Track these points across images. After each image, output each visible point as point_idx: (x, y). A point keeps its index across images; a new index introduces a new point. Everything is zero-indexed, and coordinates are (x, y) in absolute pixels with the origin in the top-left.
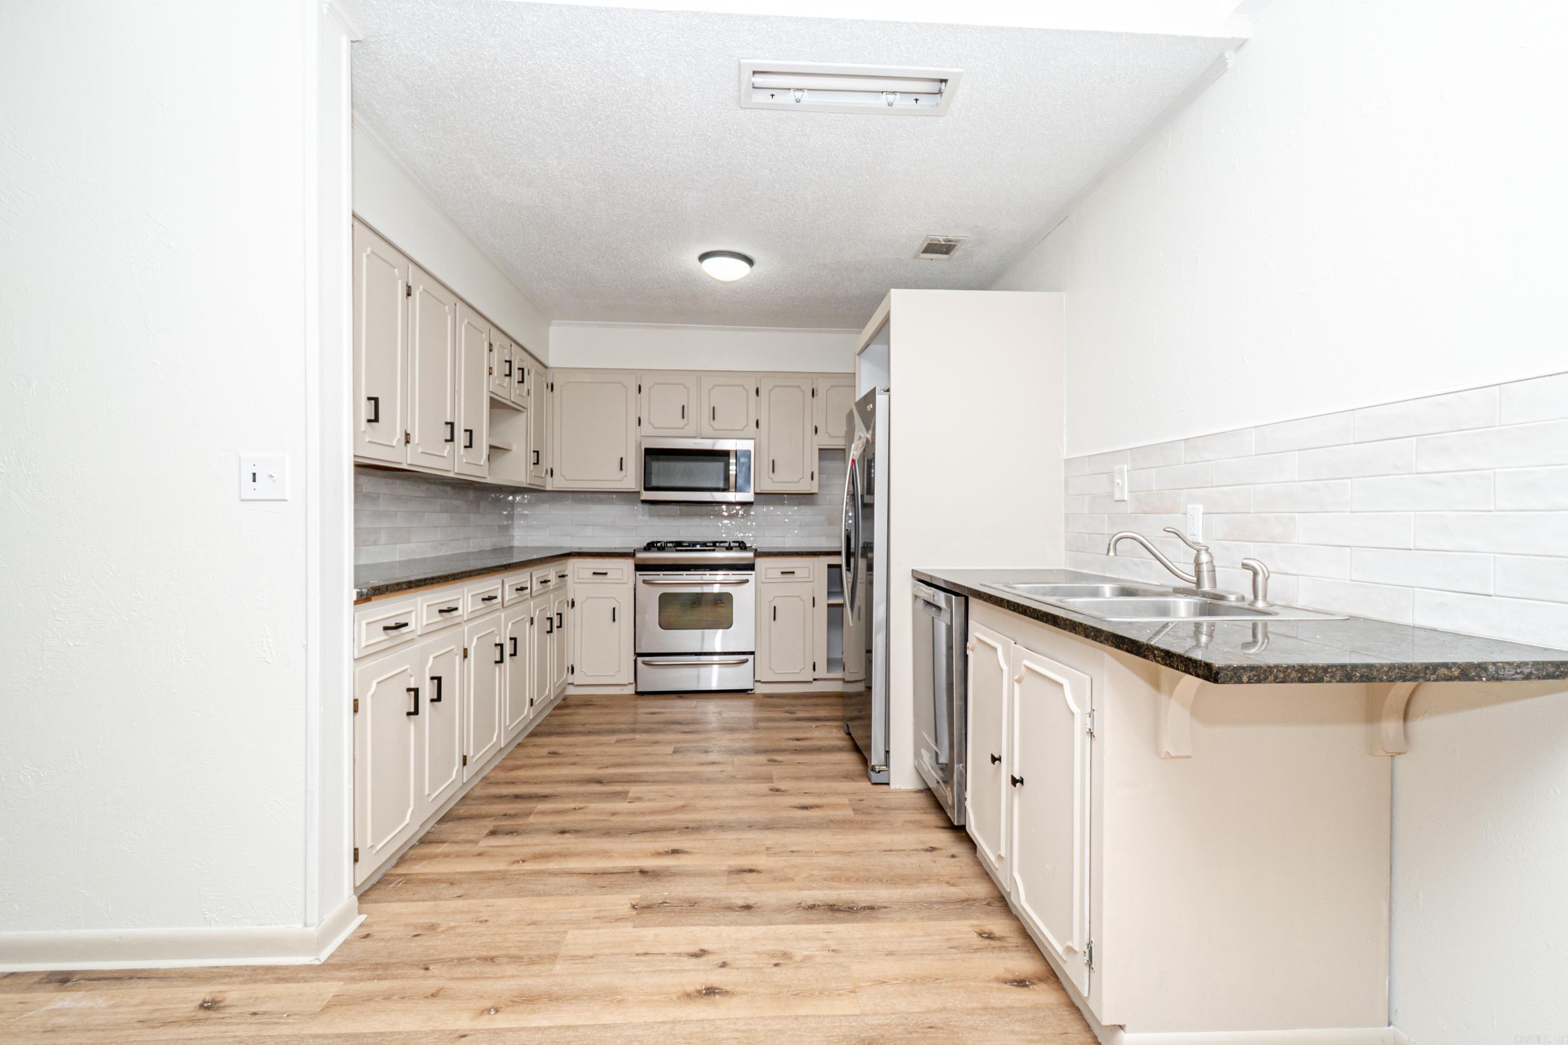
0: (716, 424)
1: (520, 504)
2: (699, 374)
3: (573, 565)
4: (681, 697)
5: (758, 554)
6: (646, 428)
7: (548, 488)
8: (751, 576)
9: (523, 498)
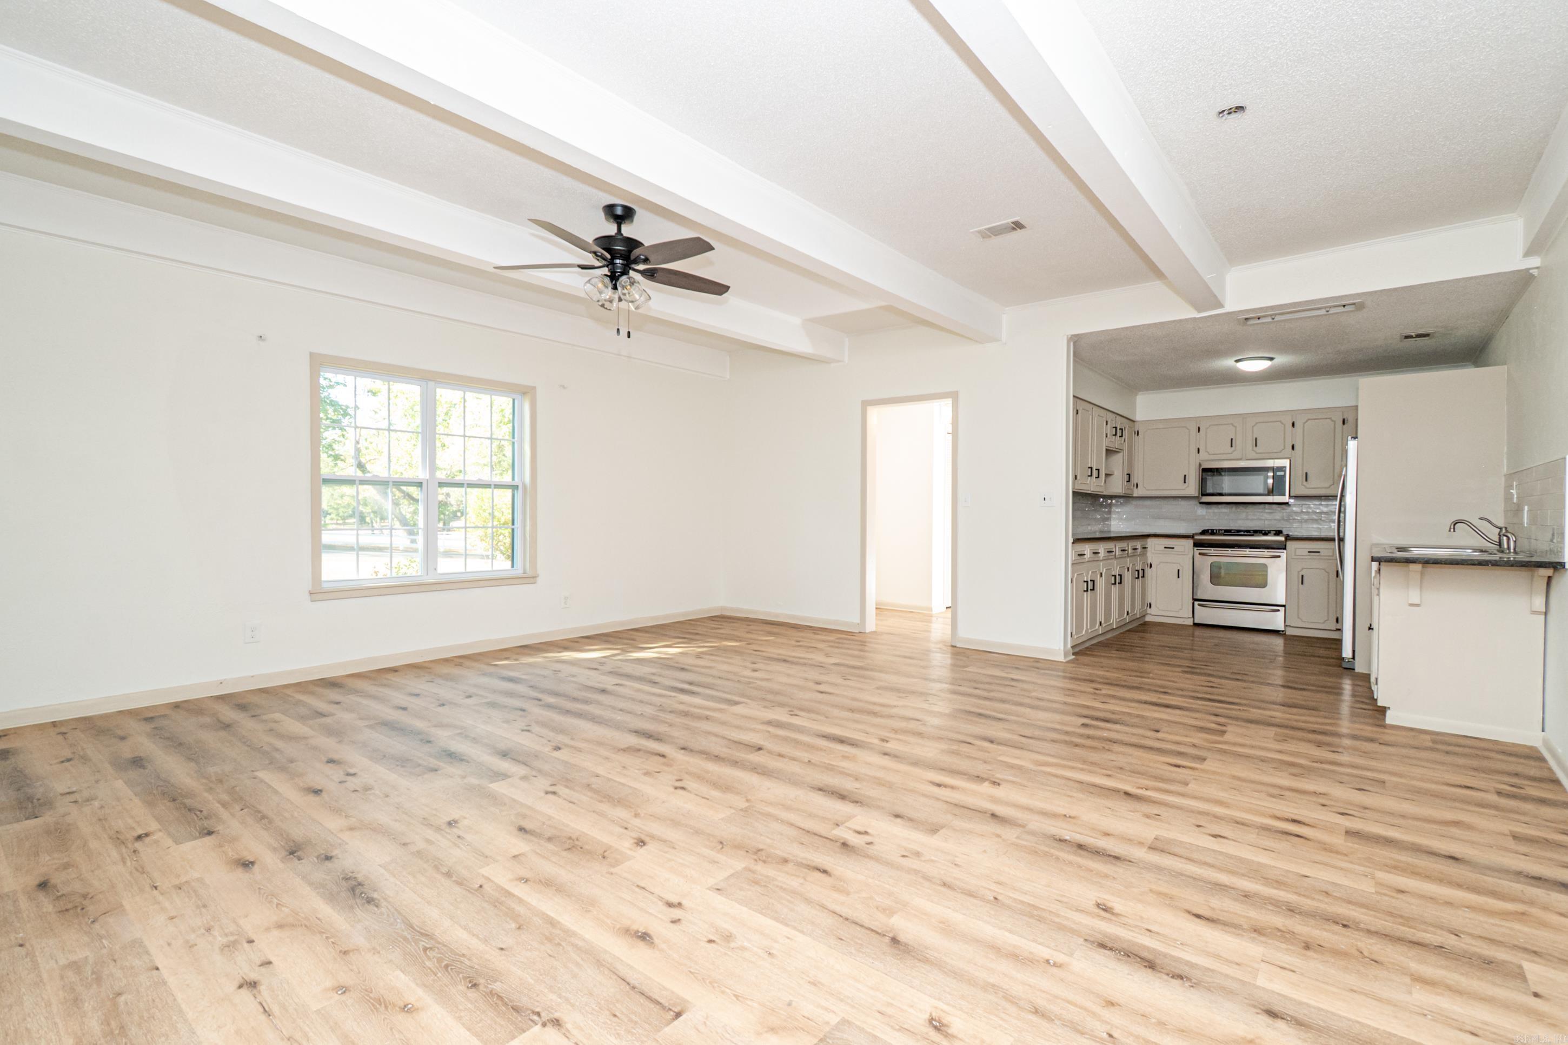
0: (1258, 449)
1: (1116, 505)
2: (1244, 417)
3: (1151, 542)
5: (1288, 538)
6: (1203, 455)
7: (1134, 495)
8: (1283, 554)
9: (1117, 502)
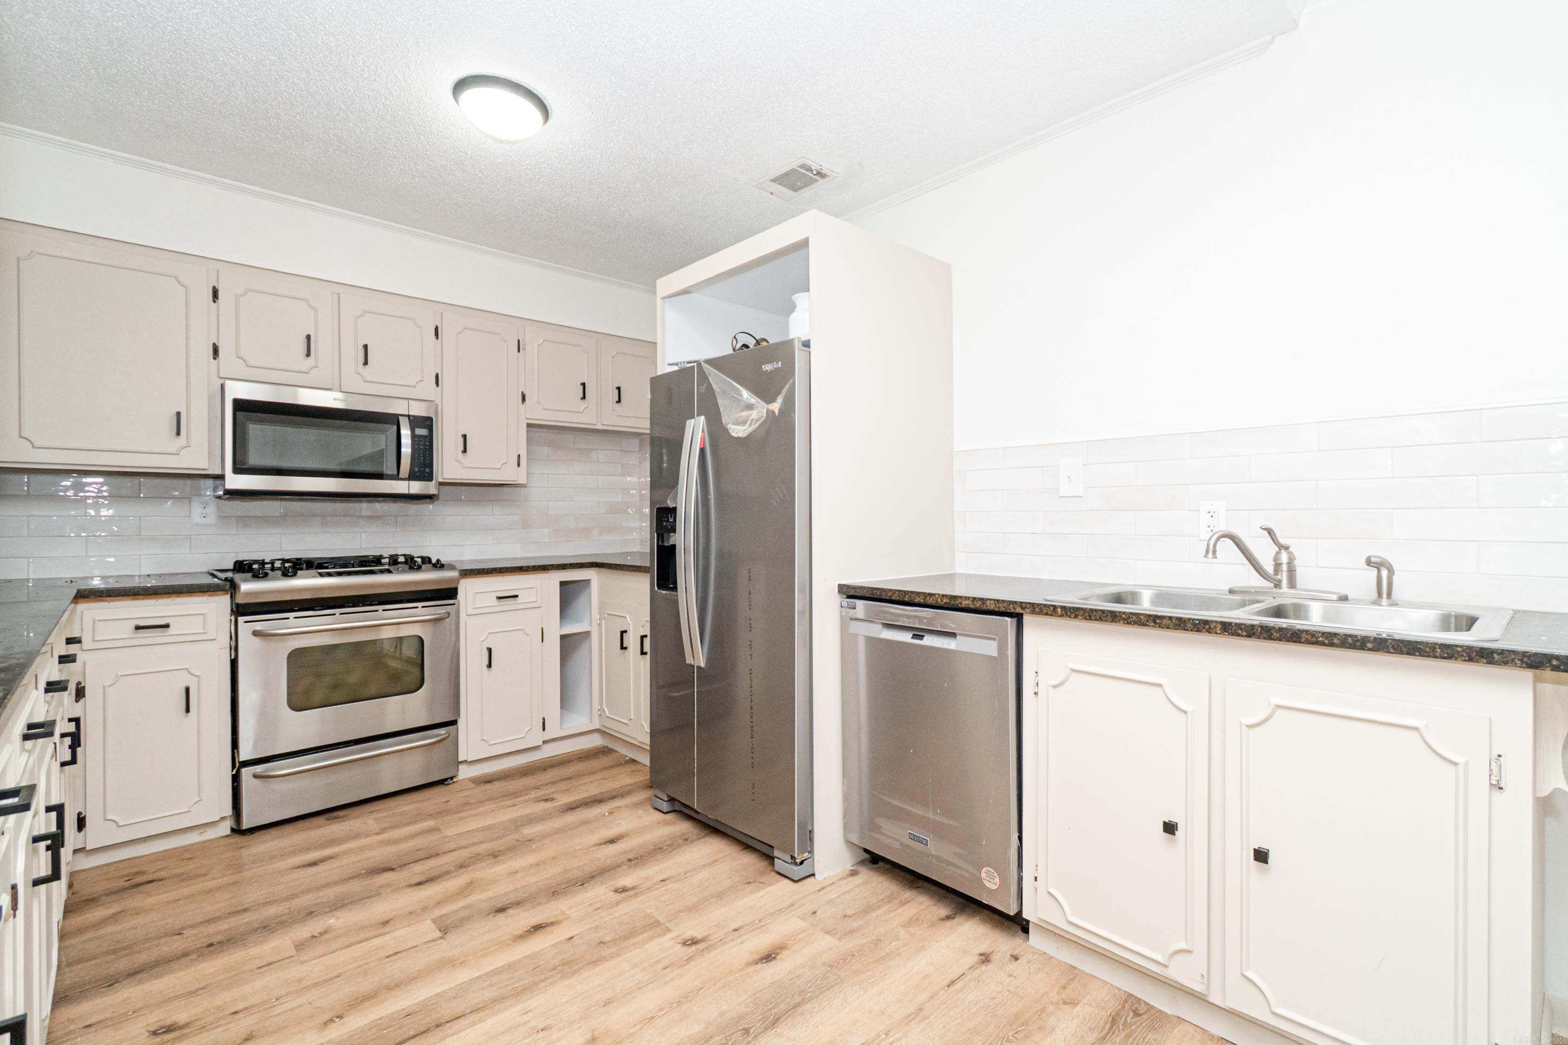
0: (369, 373)
2: (337, 289)
4: (335, 819)
5: (456, 573)
6: (230, 366)
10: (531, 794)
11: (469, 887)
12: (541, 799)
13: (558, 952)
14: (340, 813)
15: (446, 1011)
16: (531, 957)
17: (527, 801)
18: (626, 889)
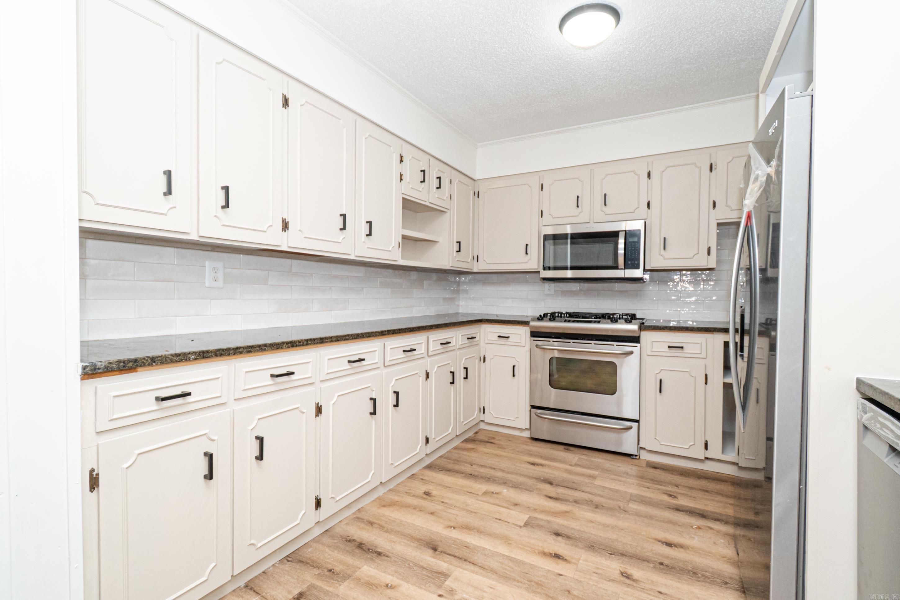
0: (608, 209)
2: (592, 167)
3: (483, 329)
4: (568, 450)
5: (643, 327)
6: (547, 218)
7: (475, 270)
8: (634, 348)
10: (667, 487)
11: (564, 513)
12: (668, 493)
13: (544, 576)
14: (572, 448)
15: (475, 558)
16: (533, 566)
17: (659, 489)
18: (630, 577)
